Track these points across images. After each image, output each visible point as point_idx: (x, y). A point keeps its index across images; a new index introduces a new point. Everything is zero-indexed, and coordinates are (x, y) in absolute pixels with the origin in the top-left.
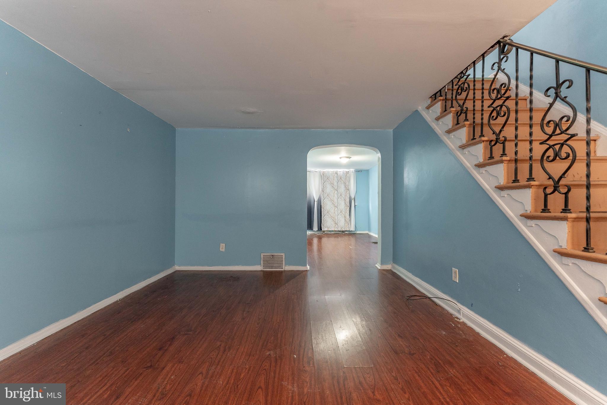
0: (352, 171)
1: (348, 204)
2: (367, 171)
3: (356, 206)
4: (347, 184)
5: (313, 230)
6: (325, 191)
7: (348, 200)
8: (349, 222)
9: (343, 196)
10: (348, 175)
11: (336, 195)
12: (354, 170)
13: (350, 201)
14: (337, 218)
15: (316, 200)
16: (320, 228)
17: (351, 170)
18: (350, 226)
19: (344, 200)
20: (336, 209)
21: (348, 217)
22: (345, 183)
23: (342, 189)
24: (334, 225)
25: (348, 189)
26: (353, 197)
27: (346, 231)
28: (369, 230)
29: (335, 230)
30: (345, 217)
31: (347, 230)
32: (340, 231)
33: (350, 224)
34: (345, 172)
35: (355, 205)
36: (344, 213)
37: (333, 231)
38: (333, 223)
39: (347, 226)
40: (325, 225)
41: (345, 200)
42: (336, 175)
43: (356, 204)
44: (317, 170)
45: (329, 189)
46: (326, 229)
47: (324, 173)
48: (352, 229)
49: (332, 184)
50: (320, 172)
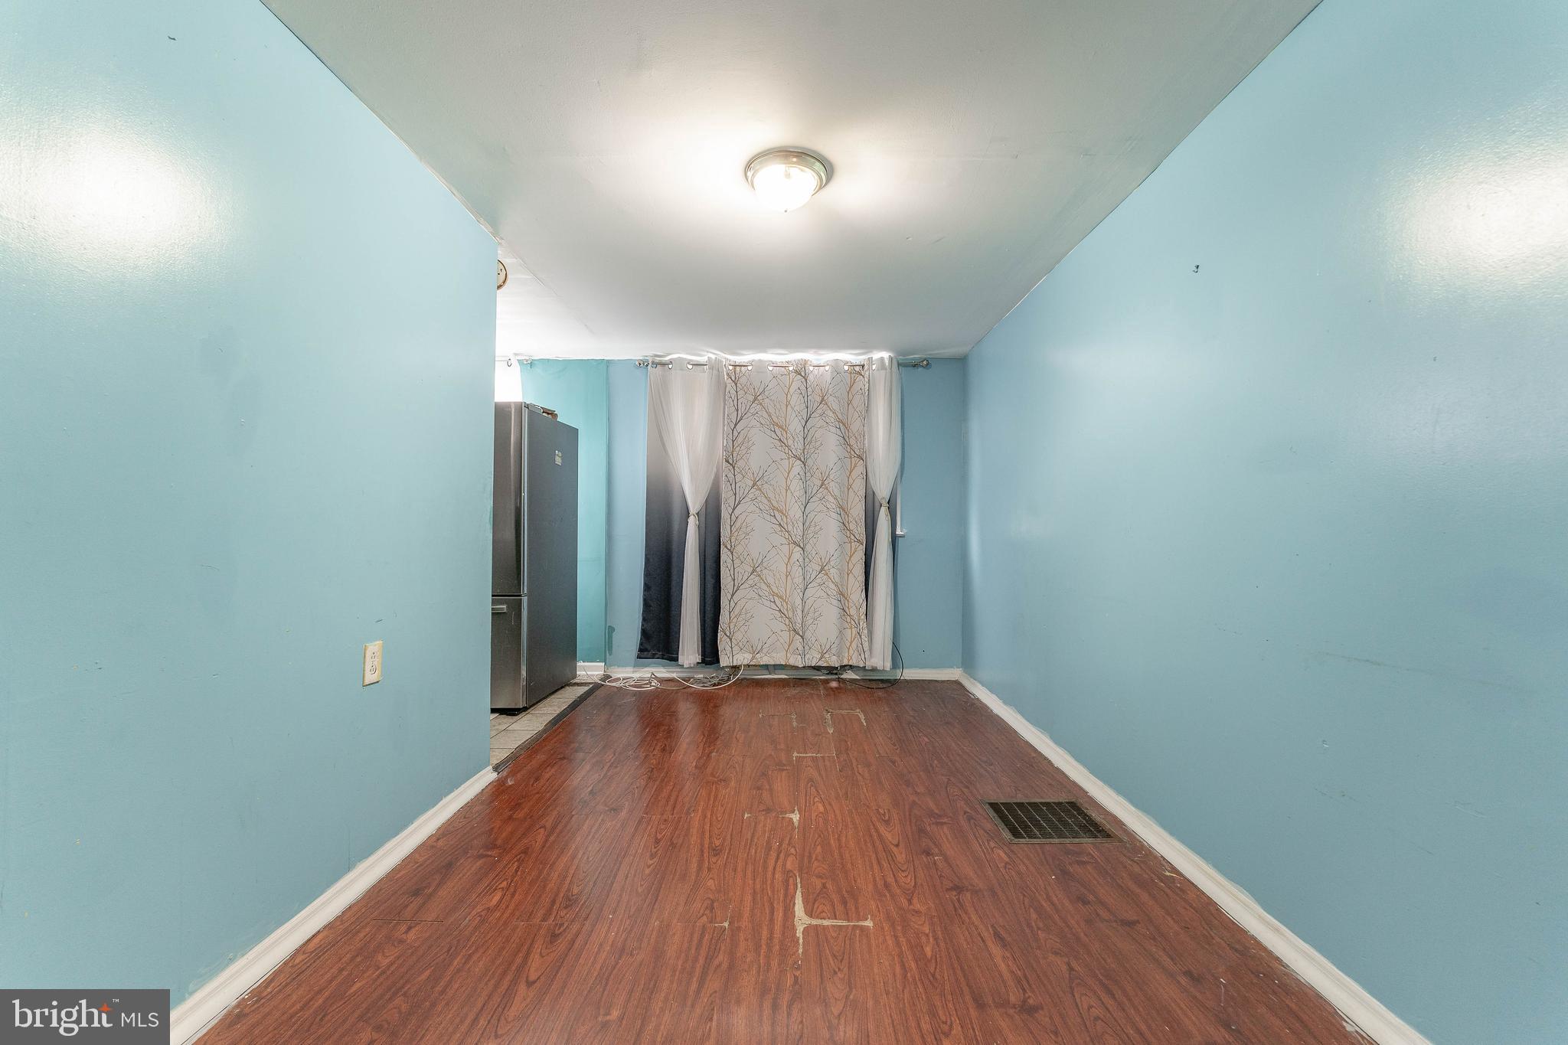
0: (882, 359)
1: (860, 531)
2: (961, 363)
3: (900, 542)
4: (856, 426)
5: (676, 659)
6: (741, 464)
7: (858, 511)
8: (863, 624)
9: (833, 487)
10: (861, 383)
11: (796, 486)
12: (891, 359)
13: (870, 514)
14: (798, 601)
15: (695, 504)
16: (710, 654)
17: (877, 355)
18: (866, 645)
19: (841, 507)
20: (797, 554)
21: (857, 595)
22: (843, 424)
23: (829, 452)
24: (786, 636)
25: (857, 454)
26: (883, 492)
27: (851, 667)
28: (968, 662)
29: (792, 662)
30: (842, 595)
31: (853, 662)
32: (817, 668)
33: (866, 632)
34: (846, 368)
35: (894, 539)
36: (837, 579)
37: (777, 667)
38: (779, 626)
39: (854, 645)
40: (738, 636)
41: (843, 510)
42: (798, 382)
43: (899, 532)
44: (703, 359)
45: (760, 452)
46: (742, 658)
47: (736, 373)
48: (880, 659)
49: (777, 427)
50: (715, 367)
